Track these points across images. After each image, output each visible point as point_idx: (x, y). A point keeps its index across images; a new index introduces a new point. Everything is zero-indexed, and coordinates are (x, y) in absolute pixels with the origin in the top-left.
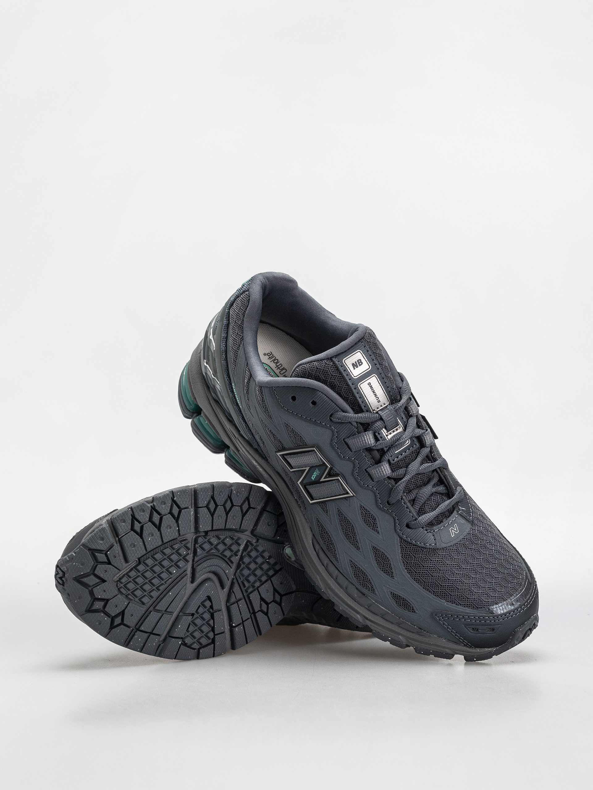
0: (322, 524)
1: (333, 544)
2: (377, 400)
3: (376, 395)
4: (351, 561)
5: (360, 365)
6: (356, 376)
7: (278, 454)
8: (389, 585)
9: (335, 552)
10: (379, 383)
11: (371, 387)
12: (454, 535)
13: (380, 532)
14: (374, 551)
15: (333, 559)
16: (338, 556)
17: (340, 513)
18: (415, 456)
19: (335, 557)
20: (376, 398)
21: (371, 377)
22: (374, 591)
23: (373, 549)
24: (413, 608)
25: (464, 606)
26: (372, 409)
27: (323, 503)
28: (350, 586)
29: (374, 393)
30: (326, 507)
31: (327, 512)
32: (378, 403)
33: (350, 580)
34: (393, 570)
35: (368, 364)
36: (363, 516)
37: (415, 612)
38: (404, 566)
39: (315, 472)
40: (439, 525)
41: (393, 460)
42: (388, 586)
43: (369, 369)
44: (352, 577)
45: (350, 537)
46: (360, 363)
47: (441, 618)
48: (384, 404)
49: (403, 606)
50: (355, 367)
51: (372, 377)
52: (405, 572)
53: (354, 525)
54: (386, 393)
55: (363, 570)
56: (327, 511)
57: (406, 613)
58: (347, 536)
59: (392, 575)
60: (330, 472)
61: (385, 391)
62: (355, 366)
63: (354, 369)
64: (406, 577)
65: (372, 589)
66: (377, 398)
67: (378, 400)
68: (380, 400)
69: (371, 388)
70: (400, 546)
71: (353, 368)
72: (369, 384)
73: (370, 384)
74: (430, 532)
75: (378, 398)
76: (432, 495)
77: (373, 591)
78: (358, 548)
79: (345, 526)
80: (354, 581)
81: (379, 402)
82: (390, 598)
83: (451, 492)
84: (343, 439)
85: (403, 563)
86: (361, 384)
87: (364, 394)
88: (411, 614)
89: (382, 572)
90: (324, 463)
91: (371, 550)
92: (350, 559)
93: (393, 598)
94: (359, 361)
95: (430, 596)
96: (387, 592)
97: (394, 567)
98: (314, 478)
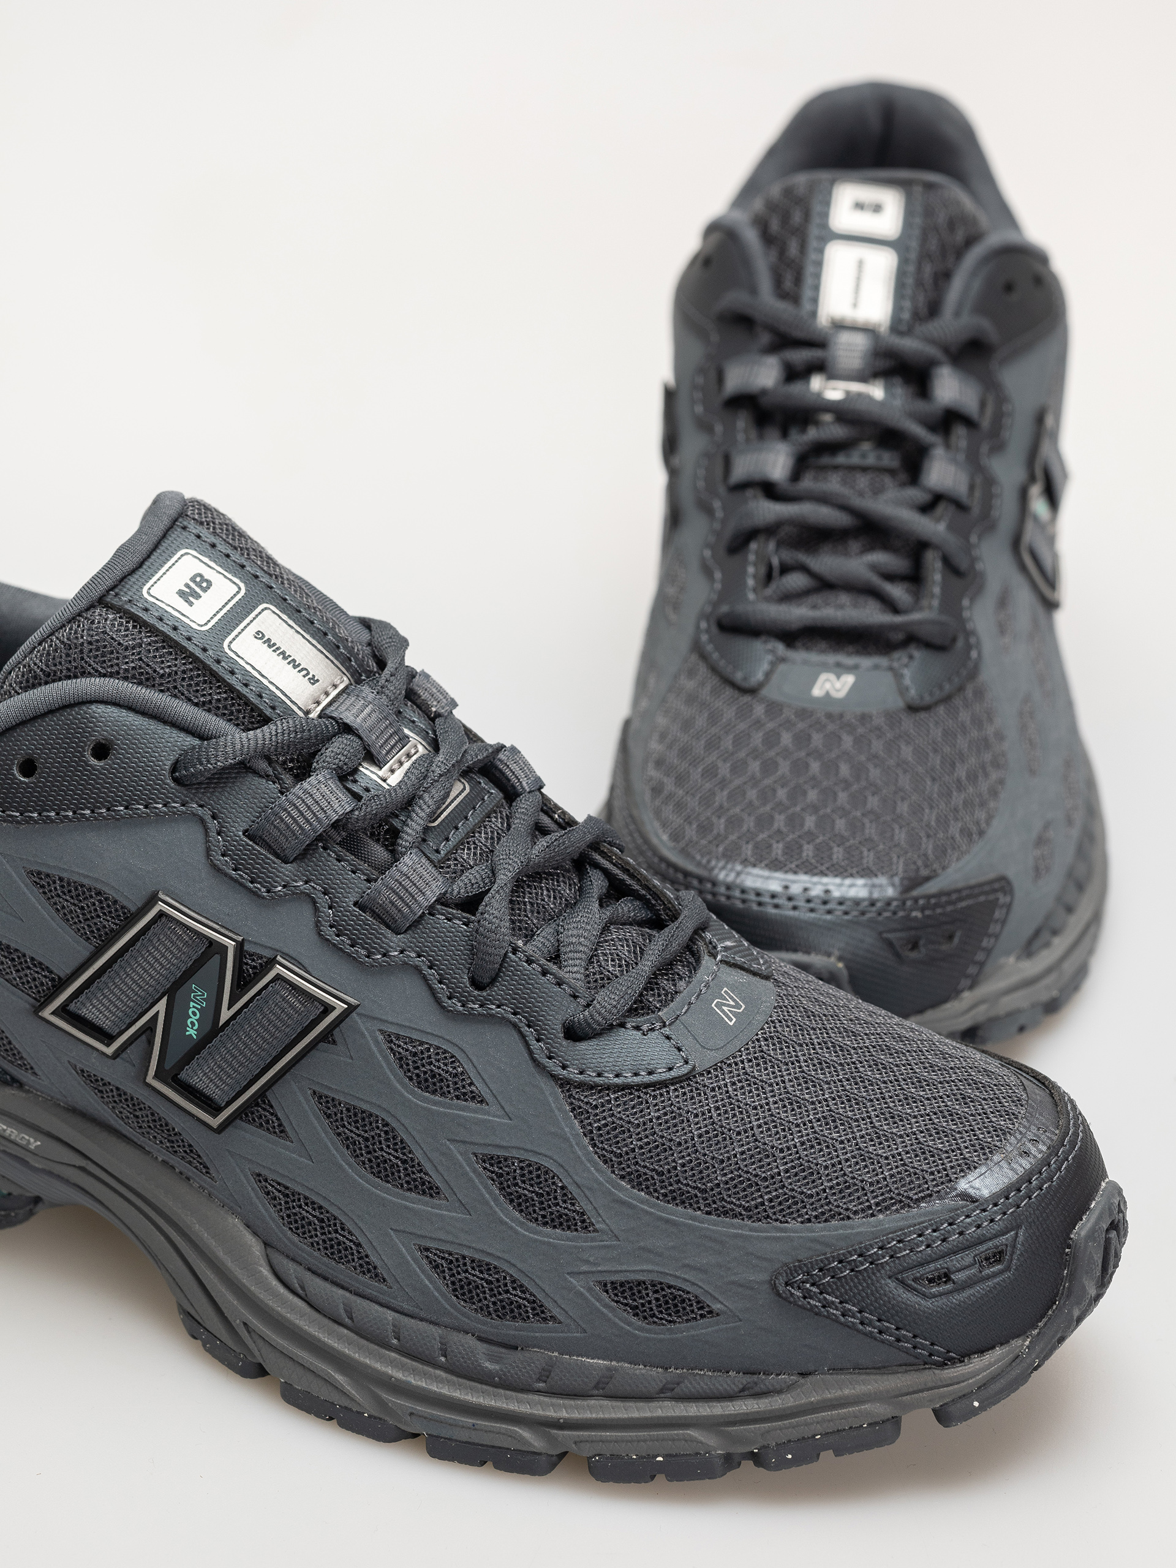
0: (279, 1184)
1: (343, 1229)
2: (304, 676)
3: (294, 664)
4: (427, 1249)
5: (205, 590)
6: (206, 624)
7: (47, 1013)
8: (587, 1262)
9: (359, 1252)
10: (289, 625)
11: (269, 643)
12: (734, 1020)
13: (488, 1096)
14: (493, 1172)
15: (365, 1282)
16: (373, 1258)
17: (326, 1103)
18: (502, 825)
19: (369, 1269)
20: (299, 671)
21: (257, 616)
22: (543, 1312)
23: (485, 1168)
24: (698, 1302)
25: (868, 1211)
26: (300, 708)
27: (257, 1105)
28: (456, 1337)
29: (285, 658)
30: (272, 1114)
31: (282, 1132)
32: (313, 684)
33: (446, 1320)
34: (583, 1204)
35: (230, 580)
36: (409, 1071)
37: (710, 1312)
38: (613, 1172)
39: (192, 1004)
40: (672, 1005)
41: (438, 851)
42: (585, 1268)
43: (238, 592)
44: (453, 1306)
45: (392, 1166)
46: (204, 585)
47: (808, 1285)
48: (335, 686)
49: (661, 1312)
50: (191, 598)
51: (260, 613)
52: (625, 1191)
53: (389, 1120)
54: (325, 651)
55: (477, 1256)
56: (280, 1125)
57: (684, 1331)
58: (382, 1170)
59: (583, 1221)
60: (240, 968)
61: (319, 647)
62: (188, 595)
63: (191, 604)
64: (635, 1202)
65: (533, 1309)
66: (305, 672)
67: (310, 676)
68: (314, 676)
69: (270, 646)
70: (573, 1110)
71: (186, 604)
72: (259, 635)
73: (263, 636)
74: (652, 1030)
75: (306, 669)
76: (605, 929)
77: (540, 1312)
78: (430, 1190)
79: (361, 1140)
80: (464, 1314)
81: (313, 681)
82: (606, 1306)
83: (666, 908)
84: (244, 834)
85: (605, 1162)
86: (231, 642)
87: (254, 668)
88: (704, 1329)
89: (548, 1230)
90: (211, 942)
91: (479, 1175)
92: (420, 1246)
93: (617, 1302)
94: (198, 579)
95: (741, 1227)
96: (590, 1290)
97: (578, 1191)
98: (196, 1027)
